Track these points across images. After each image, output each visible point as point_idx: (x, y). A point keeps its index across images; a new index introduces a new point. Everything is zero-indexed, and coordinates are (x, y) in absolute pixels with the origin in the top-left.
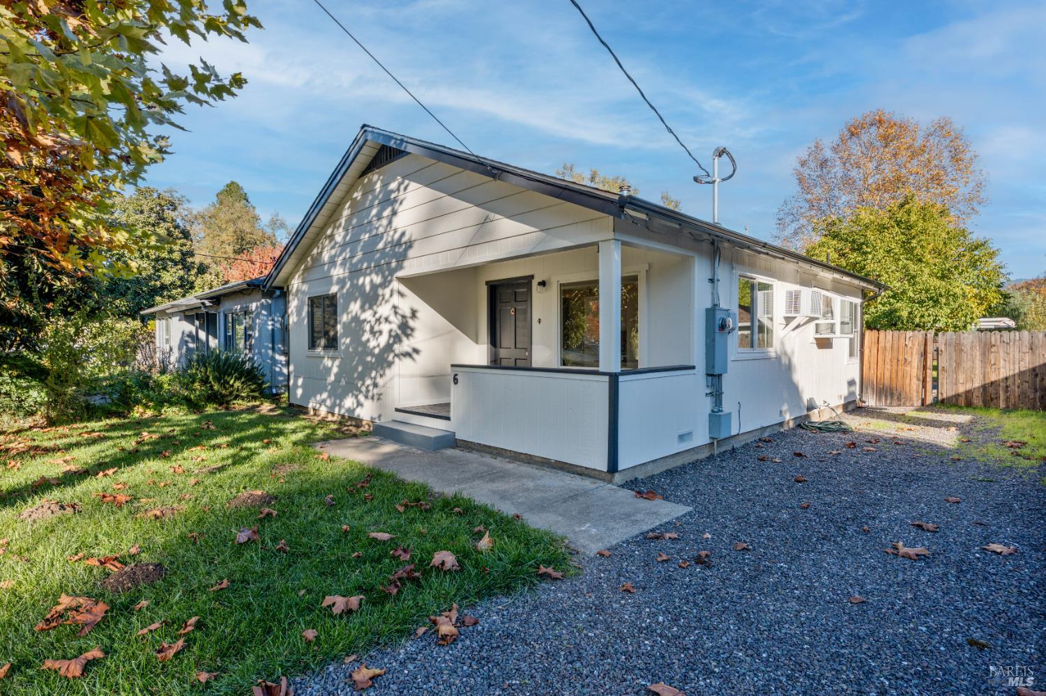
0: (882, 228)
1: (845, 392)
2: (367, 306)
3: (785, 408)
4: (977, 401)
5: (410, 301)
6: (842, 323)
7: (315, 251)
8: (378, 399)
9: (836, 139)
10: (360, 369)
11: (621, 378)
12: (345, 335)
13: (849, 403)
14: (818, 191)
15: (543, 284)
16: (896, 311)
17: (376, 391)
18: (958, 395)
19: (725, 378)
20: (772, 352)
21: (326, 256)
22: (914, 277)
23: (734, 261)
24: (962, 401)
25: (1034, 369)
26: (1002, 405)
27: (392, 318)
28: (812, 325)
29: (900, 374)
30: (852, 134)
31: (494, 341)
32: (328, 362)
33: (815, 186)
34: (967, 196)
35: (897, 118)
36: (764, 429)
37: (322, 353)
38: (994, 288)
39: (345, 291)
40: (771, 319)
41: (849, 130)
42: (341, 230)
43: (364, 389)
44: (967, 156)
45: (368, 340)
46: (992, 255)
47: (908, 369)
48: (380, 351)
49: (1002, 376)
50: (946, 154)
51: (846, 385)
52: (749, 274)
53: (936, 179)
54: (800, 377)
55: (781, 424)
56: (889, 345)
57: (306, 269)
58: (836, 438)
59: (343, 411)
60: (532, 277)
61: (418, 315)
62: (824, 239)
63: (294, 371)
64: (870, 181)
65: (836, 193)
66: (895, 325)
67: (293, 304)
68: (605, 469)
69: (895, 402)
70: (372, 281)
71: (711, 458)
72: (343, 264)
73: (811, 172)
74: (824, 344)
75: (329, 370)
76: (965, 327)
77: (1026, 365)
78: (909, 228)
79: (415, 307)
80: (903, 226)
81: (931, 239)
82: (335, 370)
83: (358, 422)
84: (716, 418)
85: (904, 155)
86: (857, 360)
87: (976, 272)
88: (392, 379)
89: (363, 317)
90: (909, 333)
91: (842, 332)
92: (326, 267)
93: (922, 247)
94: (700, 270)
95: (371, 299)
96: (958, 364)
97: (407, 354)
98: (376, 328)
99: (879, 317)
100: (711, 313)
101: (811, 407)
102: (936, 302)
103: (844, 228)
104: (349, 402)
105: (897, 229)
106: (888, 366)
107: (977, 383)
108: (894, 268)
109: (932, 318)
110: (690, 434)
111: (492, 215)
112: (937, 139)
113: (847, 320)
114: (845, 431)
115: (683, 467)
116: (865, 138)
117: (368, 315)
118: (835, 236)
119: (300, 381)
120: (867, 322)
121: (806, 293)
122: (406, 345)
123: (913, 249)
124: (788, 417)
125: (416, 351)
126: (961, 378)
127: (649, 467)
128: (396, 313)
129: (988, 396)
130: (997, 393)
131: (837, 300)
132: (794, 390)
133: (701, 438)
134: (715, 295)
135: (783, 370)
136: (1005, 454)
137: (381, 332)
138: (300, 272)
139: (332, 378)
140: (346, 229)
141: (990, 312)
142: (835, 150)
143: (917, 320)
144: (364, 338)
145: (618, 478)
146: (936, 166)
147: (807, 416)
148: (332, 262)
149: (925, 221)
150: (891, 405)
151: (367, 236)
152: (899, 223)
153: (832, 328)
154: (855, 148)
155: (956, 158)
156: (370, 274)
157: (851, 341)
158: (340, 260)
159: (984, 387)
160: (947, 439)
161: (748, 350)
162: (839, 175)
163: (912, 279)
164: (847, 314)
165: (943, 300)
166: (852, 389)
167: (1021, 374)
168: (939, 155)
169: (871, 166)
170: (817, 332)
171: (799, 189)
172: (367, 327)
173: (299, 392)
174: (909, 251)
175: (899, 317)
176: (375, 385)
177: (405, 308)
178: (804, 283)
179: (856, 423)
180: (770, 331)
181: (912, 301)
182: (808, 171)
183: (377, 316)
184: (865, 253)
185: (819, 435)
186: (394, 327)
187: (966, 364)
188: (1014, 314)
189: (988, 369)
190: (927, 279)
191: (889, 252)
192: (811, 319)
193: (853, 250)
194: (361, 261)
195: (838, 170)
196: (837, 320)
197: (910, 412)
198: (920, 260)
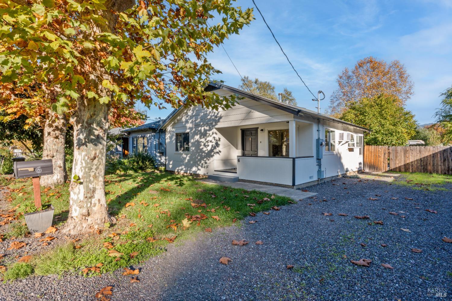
0: (371, 106)
1: (358, 167)
2: (202, 137)
3: (339, 171)
4: (403, 170)
5: (219, 136)
6: (357, 143)
7: (179, 118)
8: (207, 167)
9: (354, 68)
10: (199, 158)
11: (296, 159)
12: (192, 146)
13: (360, 170)
14: (347, 89)
15: (262, 130)
16: (377, 138)
17: (206, 165)
18: (396, 168)
19: (322, 160)
20: (335, 152)
21: (184, 119)
22: (383, 125)
23: (324, 124)
24: (398, 170)
25: (421, 159)
26: (411, 171)
27: (213, 141)
28: (347, 144)
29: (377, 161)
30: (360, 66)
31: (243, 148)
32: (185, 156)
33: (345, 86)
34: (406, 91)
35: (378, 60)
36: (333, 177)
37: (182, 152)
38: (413, 129)
39: (192, 131)
40: (334, 142)
41: (359, 64)
42: (191, 111)
43: (201, 164)
44: (405, 76)
45: (203, 148)
46: (412, 117)
47: (380, 159)
48: (208, 152)
49: (411, 161)
50: (397, 75)
51: (358, 164)
52: (328, 128)
53: (393, 84)
54: (344, 161)
55: (338, 176)
56: (373, 150)
57: (175, 123)
58: (356, 180)
59: (191, 172)
60: (258, 128)
61: (221, 140)
62: (350, 110)
63: (168, 159)
64: (368, 85)
65: (354, 89)
66: (377, 143)
67: (168, 136)
68: (291, 185)
69: (376, 170)
70: (204, 129)
71: (318, 184)
72: (192, 122)
73: (344, 81)
74: (351, 150)
75: (185, 158)
76: (402, 144)
77: (418, 157)
78: (382, 106)
79: (220, 137)
80: (379, 106)
81: (389, 111)
82: (188, 158)
83: (198, 175)
84: (320, 172)
85: (381, 75)
86: (362, 156)
87: (407, 123)
88: (213, 161)
89: (201, 140)
90: (380, 147)
91: (357, 146)
92: (184, 123)
93: (386, 114)
94: (315, 127)
95: (204, 135)
96: (396, 157)
97: (217, 153)
98: (206, 144)
99: (371, 140)
100: (318, 140)
101: (347, 171)
102: (392, 134)
103: (357, 106)
104: (194, 169)
105: (377, 107)
106: (373, 158)
107: (403, 164)
108: (376, 121)
109: (390, 141)
110: (312, 177)
111: (252, 111)
112: (394, 69)
113: (358, 142)
114: (358, 178)
115: (311, 186)
116: (365, 68)
117: (203, 140)
118: (354, 109)
119: (171, 163)
120: (366, 142)
121: (346, 133)
122: (217, 150)
123: (383, 114)
124: (340, 174)
125: (220, 151)
126: (397, 162)
127: (302, 185)
128: (215, 139)
129: (406, 168)
130: (409, 167)
131: (355, 136)
132: (342, 165)
133: (315, 178)
134: (319, 135)
135: (338, 158)
136: (405, 183)
137: (208, 146)
138: (171, 124)
139: (186, 161)
140: (193, 111)
141: (413, 138)
142: (353, 72)
143: (385, 141)
144: (201, 147)
145: (295, 187)
146: (393, 79)
147: (346, 174)
148: (187, 122)
149: (387, 103)
150: (374, 171)
151: (202, 114)
152: (378, 105)
153: (353, 145)
154: (361, 71)
155: (401, 76)
156: (204, 126)
157: (360, 149)
158: (190, 121)
159: (405, 165)
160: (390, 180)
161: (328, 152)
162: (355, 82)
163: (382, 126)
164: (358, 140)
165: (394, 134)
166: (360, 165)
167: (417, 160)
168: (395, 75)
169: (368, 79)
170: (349, 146)
171: (339, 88)
172: (203, 144)
173: (171, 166)
174: (382, 115)
175: (378, 140)
176: (206, 163)
177: (217, 138)
178: (344, 130)
179: (361, 176)
180: (334, 146)
181: (383, 134)
182: (343, 80)
183: (207, 140)
184: (365, 116)
185: (350, 179)
186: (214, 144)
187: (399, 158)
188: (424, 139)
189: (406, 159)
190: (388, 126)
191: (374, 115)
192: (347, 142)
193: (361, 114)
194: (200, 122)
195: (355, 80)
196: (355, 142)
197: (380, 173)
198: (386, 119)
